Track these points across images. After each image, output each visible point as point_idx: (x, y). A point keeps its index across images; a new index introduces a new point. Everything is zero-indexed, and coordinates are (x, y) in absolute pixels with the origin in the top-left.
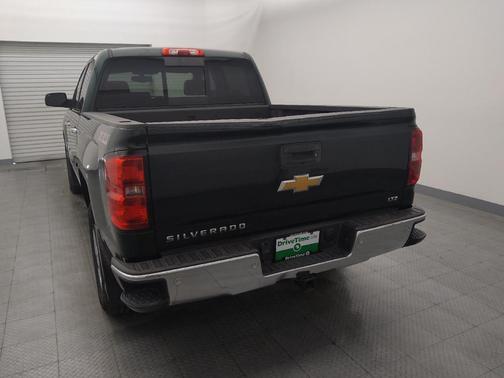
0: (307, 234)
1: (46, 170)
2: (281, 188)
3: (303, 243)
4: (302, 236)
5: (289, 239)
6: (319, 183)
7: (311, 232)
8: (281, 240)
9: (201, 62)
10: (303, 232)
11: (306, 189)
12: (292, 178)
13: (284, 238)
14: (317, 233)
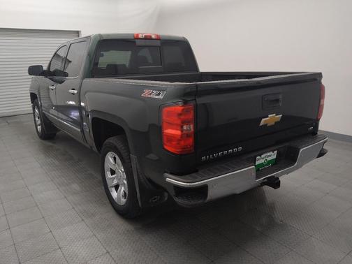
0: (271, 153)
1: (9, 124)
2: (262, 124)
3: (269, 159)
4: (268, 154)
5: (263, 156)
6: (279, 120)
7: (273, 151)
8: (258, 157)
9: (158, 43)
10: (269, 152)
11: (273, 123)
12: (267, 117)
13: (260, 155)
14: (276, 152)
